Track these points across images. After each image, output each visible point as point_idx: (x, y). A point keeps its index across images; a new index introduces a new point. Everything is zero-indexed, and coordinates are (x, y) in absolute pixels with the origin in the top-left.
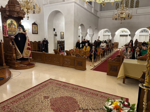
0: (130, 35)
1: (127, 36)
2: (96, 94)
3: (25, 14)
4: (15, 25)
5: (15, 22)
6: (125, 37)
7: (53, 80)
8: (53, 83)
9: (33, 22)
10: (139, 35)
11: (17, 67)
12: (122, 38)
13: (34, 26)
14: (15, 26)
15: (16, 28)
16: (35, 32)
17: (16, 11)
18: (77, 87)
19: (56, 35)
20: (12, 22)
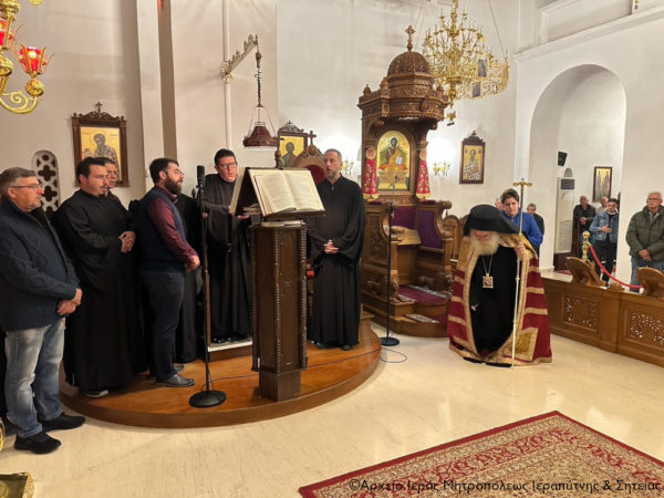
3: (447, 105)
4: (403, 155)
14: (404, 160)
16: (471, 177)
17: (414, 100)
19: (568, 185)
20: (394, 142)
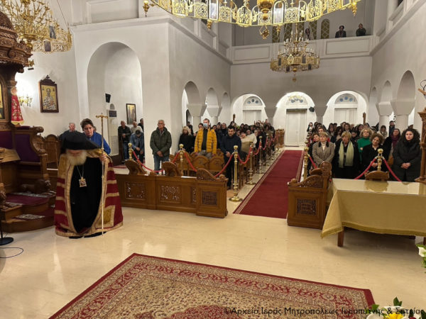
0: (312, 110)
1: (304, 111)
2: (282, 287)
6: (299, 116)
7: (142, 259)
8: (148, 267)
9: (42, 77)
10: (336, 109)
11: (13, 223)
12: (291, 116)
13: (45, 87)
16: (49, 108)
18: (222, 273)
19: (113, 114)
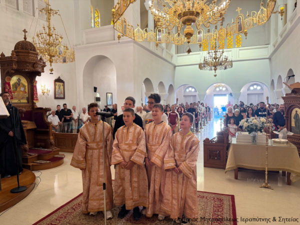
0: (231, 95)
3: (45, 66)
4: (24, 86)
5: (25, 80)
10: (248, 94)
11: (33, 165)
14: (25, 89)
15: (27, 92)
19: (98, 99)
20: (19, 80)
